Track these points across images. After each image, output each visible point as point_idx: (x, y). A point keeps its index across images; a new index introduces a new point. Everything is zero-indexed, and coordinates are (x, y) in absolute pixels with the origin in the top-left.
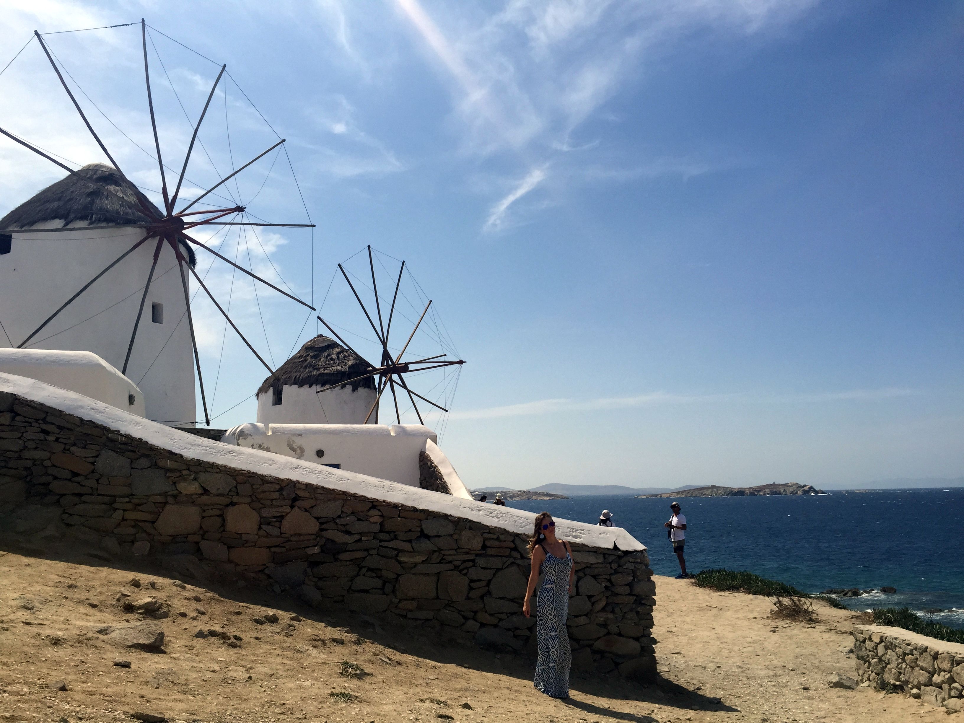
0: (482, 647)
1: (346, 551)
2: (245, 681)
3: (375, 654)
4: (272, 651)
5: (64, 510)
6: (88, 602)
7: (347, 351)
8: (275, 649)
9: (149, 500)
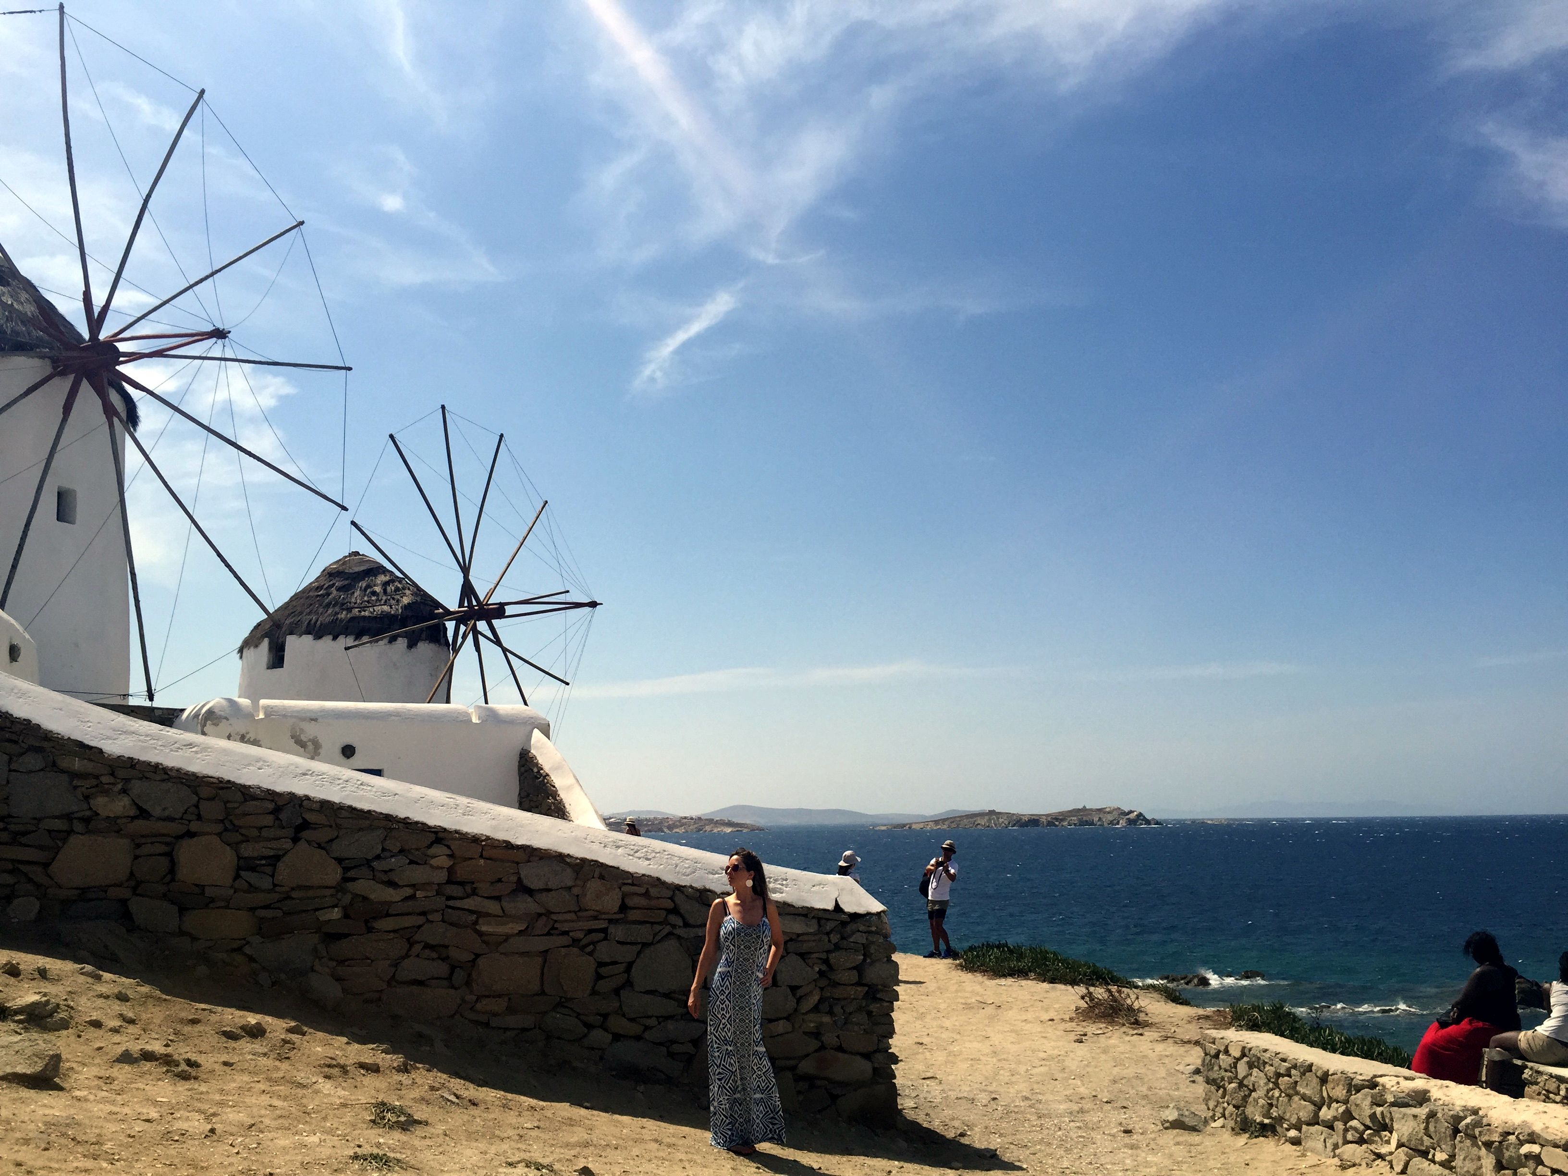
0: (614, 1073)
1: (388, 915)
2: (203, 1136)
3: (432, 1088)
4: (253, 1085)
7: (400, 580)
8: (259, 1082)
9: (40, 826)
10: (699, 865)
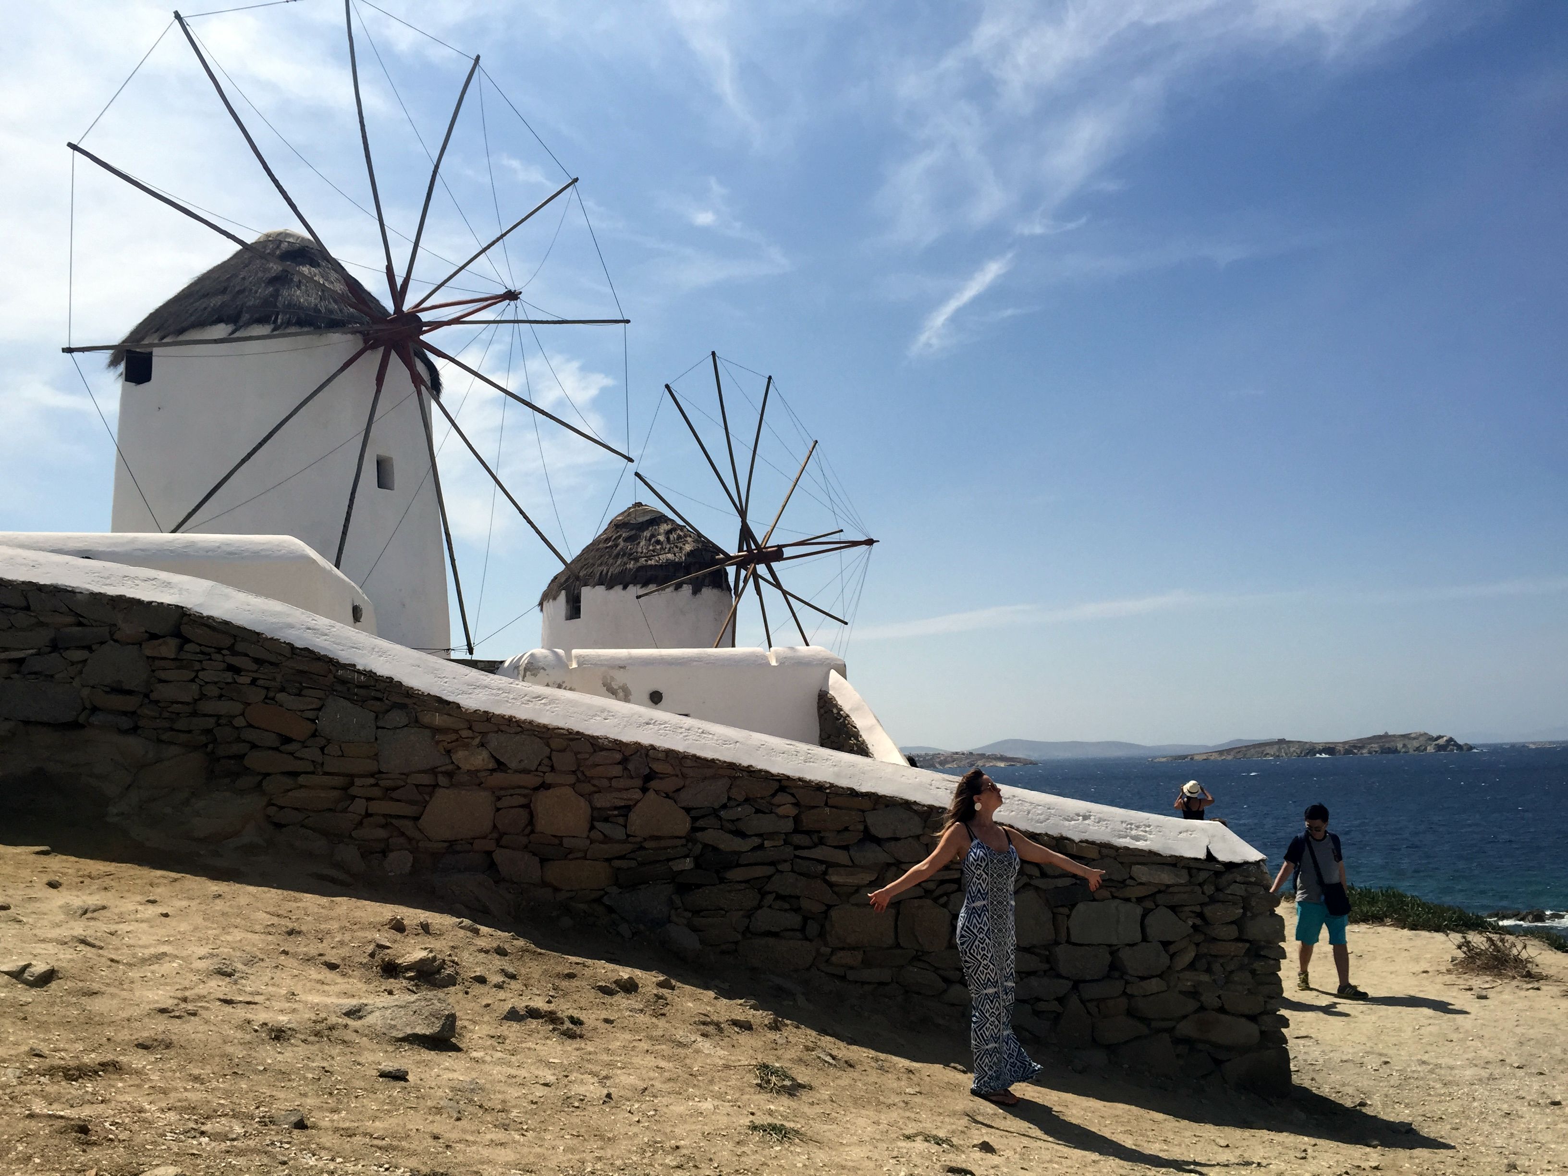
1: (738, 865)
2: (601, 1102)
3: (807, 1048)
4: (635, 1044)
5: (271, 800)
6: (323, 959)
7: (682, 528)
8: (640, 1040)
9: (409, 781)
10: (1053, 811)
